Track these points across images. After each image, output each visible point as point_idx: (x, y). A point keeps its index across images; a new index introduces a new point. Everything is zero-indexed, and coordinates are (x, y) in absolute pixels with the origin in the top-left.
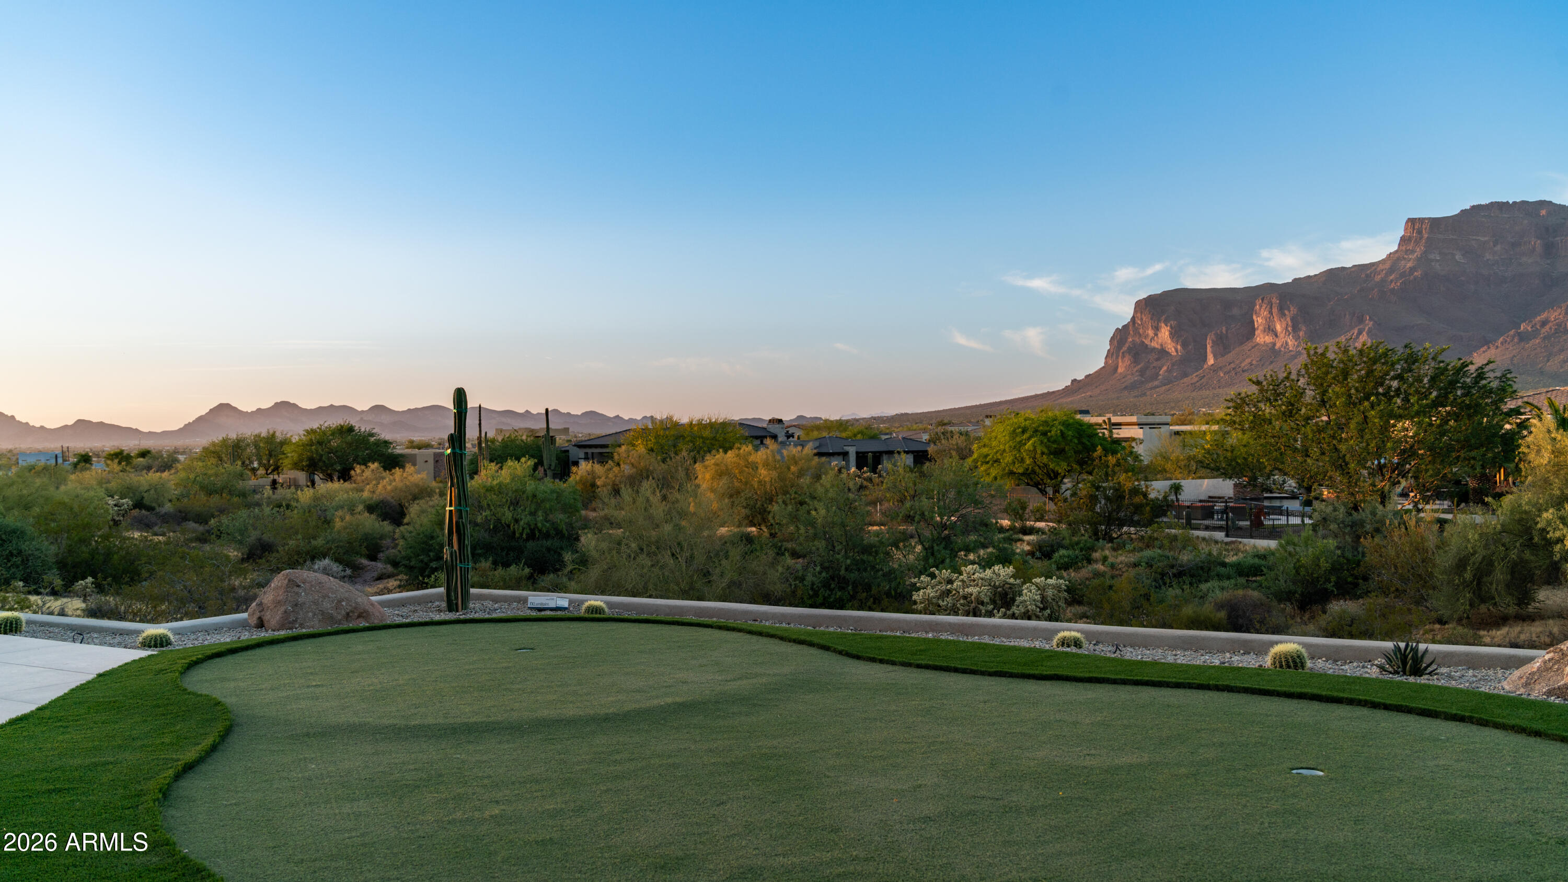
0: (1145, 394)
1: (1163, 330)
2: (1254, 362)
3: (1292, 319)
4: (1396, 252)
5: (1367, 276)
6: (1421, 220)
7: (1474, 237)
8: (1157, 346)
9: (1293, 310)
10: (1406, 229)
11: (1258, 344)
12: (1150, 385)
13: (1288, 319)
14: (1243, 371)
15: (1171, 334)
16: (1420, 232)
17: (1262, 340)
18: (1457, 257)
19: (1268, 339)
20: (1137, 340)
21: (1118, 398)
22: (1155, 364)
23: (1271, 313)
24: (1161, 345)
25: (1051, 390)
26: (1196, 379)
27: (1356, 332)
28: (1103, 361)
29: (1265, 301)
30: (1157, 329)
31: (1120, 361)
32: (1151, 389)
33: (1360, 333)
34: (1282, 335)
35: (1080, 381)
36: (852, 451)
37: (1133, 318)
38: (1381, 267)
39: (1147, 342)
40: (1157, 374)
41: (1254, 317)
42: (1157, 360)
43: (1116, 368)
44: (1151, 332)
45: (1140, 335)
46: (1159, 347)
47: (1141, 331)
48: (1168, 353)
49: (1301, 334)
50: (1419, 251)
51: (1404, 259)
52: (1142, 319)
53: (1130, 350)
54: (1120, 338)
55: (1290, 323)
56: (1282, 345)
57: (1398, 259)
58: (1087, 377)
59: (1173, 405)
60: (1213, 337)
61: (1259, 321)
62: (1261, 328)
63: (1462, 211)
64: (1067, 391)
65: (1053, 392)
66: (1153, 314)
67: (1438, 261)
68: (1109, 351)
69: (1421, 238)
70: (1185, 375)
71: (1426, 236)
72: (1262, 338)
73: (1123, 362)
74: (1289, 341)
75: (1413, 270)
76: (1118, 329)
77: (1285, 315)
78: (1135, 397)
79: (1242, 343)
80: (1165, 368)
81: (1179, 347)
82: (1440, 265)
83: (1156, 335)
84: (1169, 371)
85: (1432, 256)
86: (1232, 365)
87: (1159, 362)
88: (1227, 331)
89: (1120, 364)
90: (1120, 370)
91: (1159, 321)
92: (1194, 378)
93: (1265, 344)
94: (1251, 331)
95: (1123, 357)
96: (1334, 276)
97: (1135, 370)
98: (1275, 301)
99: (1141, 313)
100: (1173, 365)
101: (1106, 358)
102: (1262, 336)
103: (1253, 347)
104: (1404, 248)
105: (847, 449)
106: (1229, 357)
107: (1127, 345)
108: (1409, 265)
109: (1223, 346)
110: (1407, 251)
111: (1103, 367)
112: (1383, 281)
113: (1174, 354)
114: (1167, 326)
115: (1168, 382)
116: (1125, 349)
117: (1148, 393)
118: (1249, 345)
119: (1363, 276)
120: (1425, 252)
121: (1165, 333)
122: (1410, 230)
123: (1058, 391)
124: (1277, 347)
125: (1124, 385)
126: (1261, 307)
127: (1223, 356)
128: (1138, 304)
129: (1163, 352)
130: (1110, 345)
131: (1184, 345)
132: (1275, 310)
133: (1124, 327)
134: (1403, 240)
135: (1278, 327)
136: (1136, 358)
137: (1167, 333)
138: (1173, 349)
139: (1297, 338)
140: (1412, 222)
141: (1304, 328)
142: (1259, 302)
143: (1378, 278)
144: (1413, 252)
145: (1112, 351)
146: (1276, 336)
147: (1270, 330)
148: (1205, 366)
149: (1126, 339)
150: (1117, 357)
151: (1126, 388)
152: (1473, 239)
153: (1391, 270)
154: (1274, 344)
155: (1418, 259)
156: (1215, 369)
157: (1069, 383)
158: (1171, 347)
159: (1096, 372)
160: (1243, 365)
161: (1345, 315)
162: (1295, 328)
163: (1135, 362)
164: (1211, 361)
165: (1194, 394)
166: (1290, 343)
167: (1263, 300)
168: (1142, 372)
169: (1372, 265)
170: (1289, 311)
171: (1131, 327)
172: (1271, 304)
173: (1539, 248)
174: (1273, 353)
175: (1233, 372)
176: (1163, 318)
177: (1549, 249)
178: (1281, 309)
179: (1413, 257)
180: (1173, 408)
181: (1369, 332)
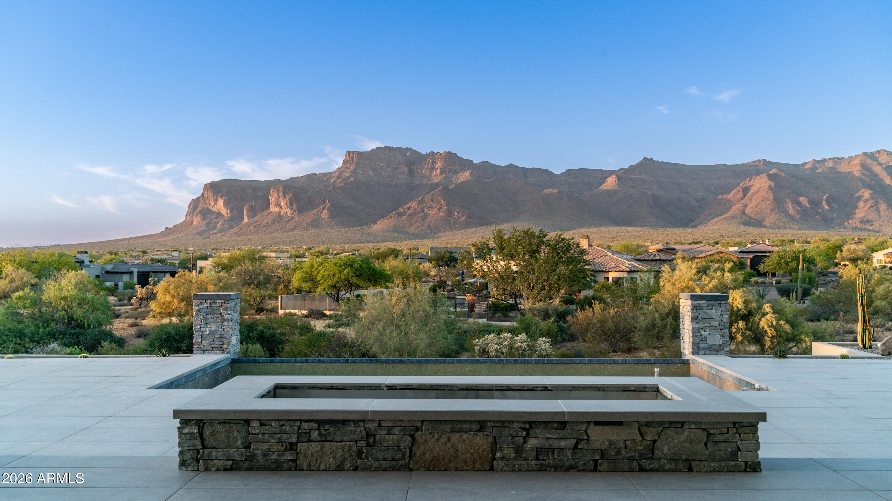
0: (209, 237)
1: (220, 202)
2: (269, 222)
3: (290, 199)
4: (341, 167)
5: (327, 179)
6: (354, 152)
8: (216, 210)
9: (290, 195)
10: (346, 156)
11: (272, 212)
12: (212, 232)
13: (288, 199)
14: (264, 226)
15: (224, 204)
17: (274, 210)
18: (370, 173)
19: (277, 209)
20: (205, 207)
21: (193, 239)
22: (215, 220)
23: (278, 195)
24: (219, 210)
25: (153, 233)
26: (238, 230)
27: (321, 208)
28: (184, 217)
29: (276, 189)
30: (216, 201)
31: (195, 218)
32: (212, 234)
33: (323, 209)
34: (284, 208)
35: (170, 229)
36: (135, 271)
37: (203, 194)
38: (334, 175)
39: (210, 208)
40: (216, 226)
41: (270, 197)
42: (216, 218)
43: (192, 222)
44: (213, 203)
45: (206, 204)
47: (207, 201)
48: (222, 215)
49: (294, 207)
50: (352, 168)
51: (345, 171)
52: (208, 195)
53: (200, 212)
54: (195, 204)
55: (288, 201)
56: (284, 213)
57: (342, 172)
58: (175, 226)
59: (226, 244)
60: (247, 207)
61: (272, 199)
62: (273, 203)
63: (373, 149)
64: (162, 234)
65: (154, 235)
66: (214, 192)
67: (361, 174)
68: (187, 211)
69: (353, 161)
70: (232, 227)
71: (355, 161)
72: (273, 209)
73: (196, 218)
75: (349, 177)
76: (193, 200)
77: (286, 197)
78: (204, 239)
79: (263, 211)
80: (220, 223)
81: (228, 212)
82: (362, 176)
83: (216, 204)
84: (223, 225)
85: (358, 171)
86: (257, 223)
87: (217, 220)
88: (255, 204)
89: (195, 219)
90: (195, 223)
91: (218, 196)
92: (236, 229)
93: (275, 212)
94: (268, 205)
95: (197, 215)
96: (310, 177)
97: (203, 223)
98: (281, 189)
99: (207, 191)
100: (225, 221)
101: (186, 216)
102: (273, 208)
103: (269, 214)
105: (132, 270)
106: (256, 218)
107: (199, 209)
108: (347, 175)
109: (253, 212)
110: (346, 167)
111: (185, 221)
112: (335, 182)
113: (226, 215)
114: (222, 199)
115: (222, 231)
116: (197, 211)
117: (211, 237)
118: (267, 212)
119: (325, 179)
120: (355, 169)
121: (221, 203)
122: (348, 157)
123: (158, 234)
124: (281, 214)
125: (197, 232)
126: (273, 192)
127: (253, 217)
128: (205, 186)
129: (219, 214)
130: (189, 208)
131: (232, 210)
132: (281, 194)
133: (197, 198)
134: (345, 162)
135: (282, 204)
136: (204, 217)
137: (222, 204)
139: (292, 210)
140: (349, 152)
141: (295, 205)
142: (272, 189)
143: (332, 181)
144: (349, 168)
145: (189, 212)
146: (281, 208)
147: (278, 204)
148: (243, 223)
149: (198, 205)
150: (193, 215)
151: (198, 233)
152: (377, 164)
153: (339, 177)
154: (280, 212)
155: (352, 172)
156: (248, 225)
157: (164, 230)
158: (225, 212)
159: (180, 224)
160: (263, 223)
161: (316, 199)
162: (291, 205)
163: (203, 219)
164: (246, 220)
165: (237, 238)
166: (288, 212)
167: (274, 188)
168: (207, 225)
169: (330, 173)
170: (288, 195)
171: (201, 199)
172: (278, 190)
173: (406, 171)
174: (279, 217)
175: (258, 227)
176: (220, 195)
177: (411, 172)
178: (284, 194)
179: (349, 171)
180: (226, 246)
181: (328, 209)
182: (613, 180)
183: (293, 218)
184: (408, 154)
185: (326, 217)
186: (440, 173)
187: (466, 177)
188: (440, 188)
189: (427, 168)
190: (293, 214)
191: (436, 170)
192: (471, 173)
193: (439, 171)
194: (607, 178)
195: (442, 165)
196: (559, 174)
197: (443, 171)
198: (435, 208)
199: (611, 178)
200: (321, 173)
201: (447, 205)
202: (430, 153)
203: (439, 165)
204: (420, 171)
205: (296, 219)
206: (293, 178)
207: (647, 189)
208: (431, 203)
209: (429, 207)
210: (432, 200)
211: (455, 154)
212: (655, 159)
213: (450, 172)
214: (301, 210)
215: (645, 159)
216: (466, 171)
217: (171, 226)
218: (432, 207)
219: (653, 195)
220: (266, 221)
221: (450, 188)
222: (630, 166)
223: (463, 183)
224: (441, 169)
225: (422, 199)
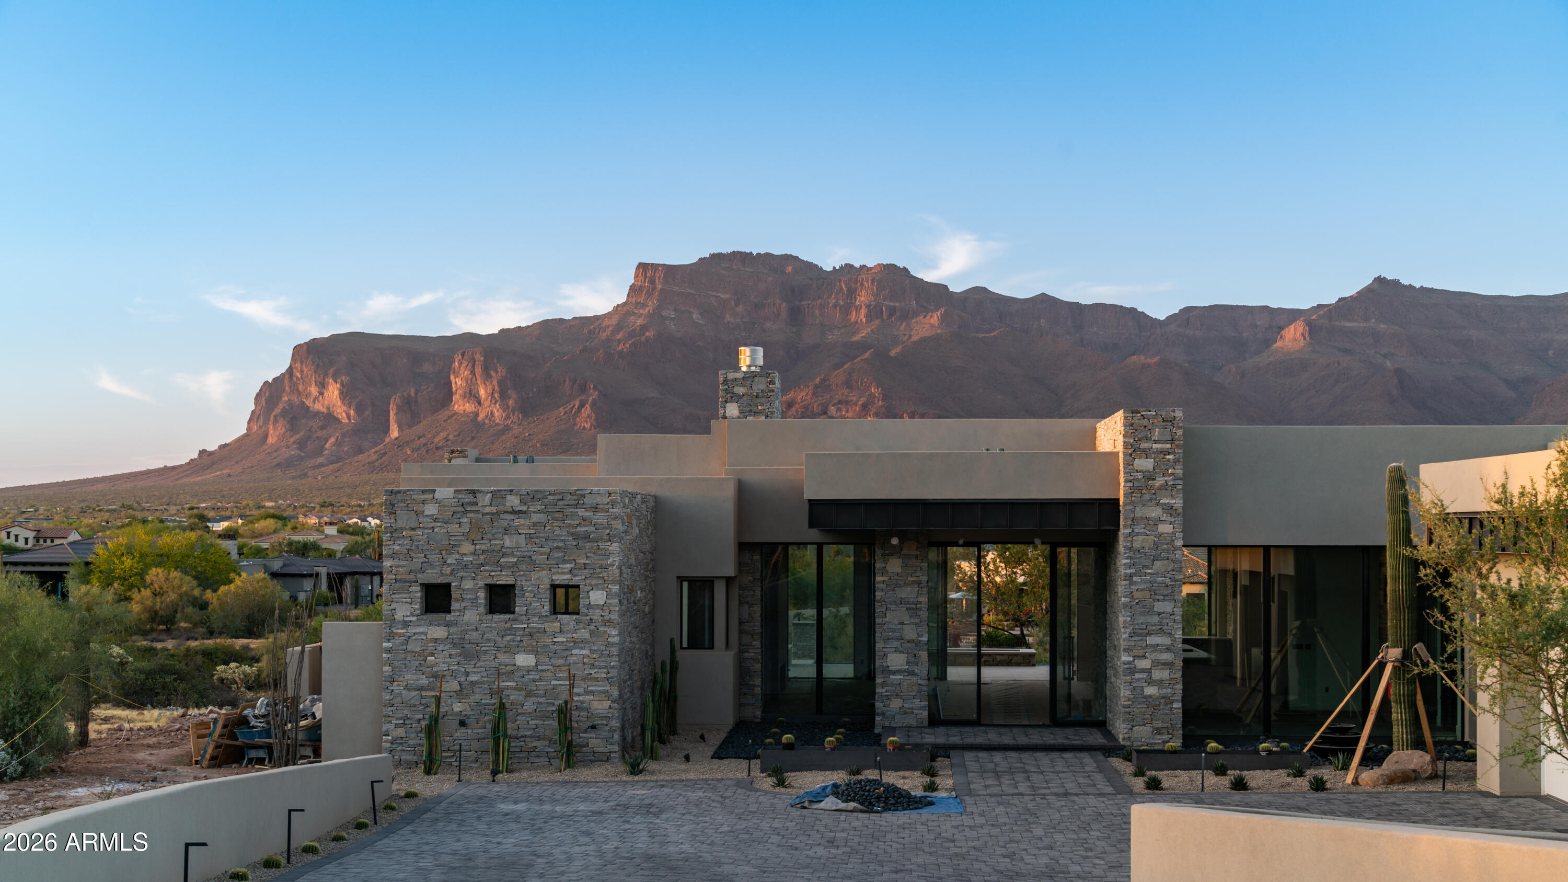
1: (331, 388)
2: (451, 437)
3: (500, 383)
4: (625, 304)
5: (590, 332)
6: (655, 266)
7: (714, 294)
8: (321, 409)
9: (502, 371)
10: (636, 276)
11: (456, 413)
12: (313, 462)
13: (495, 382)
14: (437, 448)
15: (341, 393)
16: (652, 282)
17: (461, 408)
18: (694, 316)
19: (469, 407)
20: (295, 399)
22: (319, 433)
23: (473, 373)
24: (328, 408)
25: (170, 464)
26: (374, 457)
27: (577, 404)
28: (246, 426)
29: (466, 357)
30: (322, 386)
31: (271, 427)
32: (314, 467)
33: (582, 405)
34: (487, 403)
35: (211, 454)
37: (291, 369)
38: (607, 322)
39: (308, 403)
40: (322, 448)
41: (452, 377)
42: (322, 428)
43: (266, 437)
44: (314, 390)
45: (299, 393)
46: (325, 411)
47: (301, 387)
48: (337, 420)
49: (511, 402)
50: (651, 305)
51: (634, 314)
52: (302, 371)
53: (284, 413)
54: (270, 395)
55: (496, 388)
56: (487, 416)
57: (627, 313)
58: (223, 447)
59: (349, 491)
60: (398, 400)
61: (458, 383)
62: (460, 392)
63: (700, 259)
64: (191, 467)
65: (174, 468)
66: (318, 366)
67: (672, 319)
68: (253, 412)
69: (654, 289)
70: (361, 451)
71: (659, 287)
72: (461, 406)
73: (275, 429)
74: (495, 410)
75: (644, 328)
76: (266, 382)
77: (490, 377)
78: (293, 478)
79: (435, 411)
80: (332, 440)
81: (352, 412)
82: (675, 325)
83: (322, 394)
84: (338, 444)
85: (665, 313)
86: (423, 440)
87: (324, 431)
88: (416, 394)
89: (271, 432)
90: (271, 440)
91: (326, 375)
92: (371, 455)
93: (465, 414)
94: (448, 395)
95: (275, 422)
96: (549, 328)
97: (292, 440)
98: (479, 358)
99: (302, 363)
100: (344, 436)
101: (249, 422)
102: (461, 402)
103: (450, 417)
104: (633, 300)
106: (418, 429)
107: (281, 406)
108: (640, 322)
109: (411, 413)
110: (637, 303)
111: (246, 435)
112: (609, 339)
113: (345, 420)
114: (336, 382)
115: (336, 458)
116: (277, 411)
117: (310, 473)
118: (444, 414)
119: (586, 331)
120: (658, 307)
121: (333, 392)
122: (641, 278)
123: (181, 466)
124: (480, 419)
125: (276, 462)
126: (460, 364)
127: (410, 427)
128: (297, 349)
129: (329, 418)
130: (256, 404)
131: (359, 409)
132: (478, 370)
133: (275, 379)
134: (633, 290)
135: (482, 393)
136: (293, 426)
137: (336, 393)
138: (344, 415)
139: (505, 407)
140: (643, 268)
141: (513, 395)
142: (457, 357)
143: (602, 336)
144: (644, 305)
145: (258, 412)
146: (480, 403)
147: (471, 395)
148: (387, 440)
149: (279, 398)
150: (266, 422)
151: (278, 465)
152: (713, 296)
153: (619, 327)
154: (477, 414)
155: (650, 316)
156: (399, 444)
157: (195, 455)
158: (341, 411)
159: (235, 441)
160: (436, 440)
161: (565, 381)
162: (503, 395)
163: (291, 430)
164: (394, 433)
166: (496, 414)
167: (463, 355)
168: (301, 444)
169: (596, 318)
170: (497, 372)
171: (286, 382)
172: (473, 362)
173: (784, 314)
174: (474, 426)
175: (424, 450)
176: (331, 371)
177: (795, 315)
178: (486, 369)
179: (644, 312)
180: (350, 496)
181: (593, 404)
182: (1298, 334)
183: (507, 428)
184: (789, 269)
185: (588, 426)
186: (867, 316)
187: (932, 326)
188: (867, 355)
189: (835, 306)
190: (508, 417)
191: (858, 309)
192: (944, 318)
193: (863, 311)
194: (1281, 328)
195: (871, 298)
196: (1162, 318)
197: (874, 312)
198: (856, 404)
199: (1292, 327)
200: (575, 318)
201: (886, 397)
202: (841, 267)
203: (863, 298)
204: (817, 312)
205: (516, 430)
206: (508, 330)
207: (1385, 356)
208: (846, 391)
209: (840, 402)
210: (848, 384)
211: (905, 269)
212: (1405, 281)
213: (891, 315)
214: (527, 408)
215: (1380, 280)
216: (932, 311)
217: (212, 447)
218: (847, 403)
219: (1399, 372)
220: (443, 435)
221: (893, 353)
222: (1341, 300)
223: (923, 340)
224: (868, 306)
225: (823, 381)
